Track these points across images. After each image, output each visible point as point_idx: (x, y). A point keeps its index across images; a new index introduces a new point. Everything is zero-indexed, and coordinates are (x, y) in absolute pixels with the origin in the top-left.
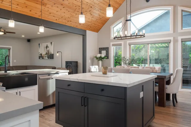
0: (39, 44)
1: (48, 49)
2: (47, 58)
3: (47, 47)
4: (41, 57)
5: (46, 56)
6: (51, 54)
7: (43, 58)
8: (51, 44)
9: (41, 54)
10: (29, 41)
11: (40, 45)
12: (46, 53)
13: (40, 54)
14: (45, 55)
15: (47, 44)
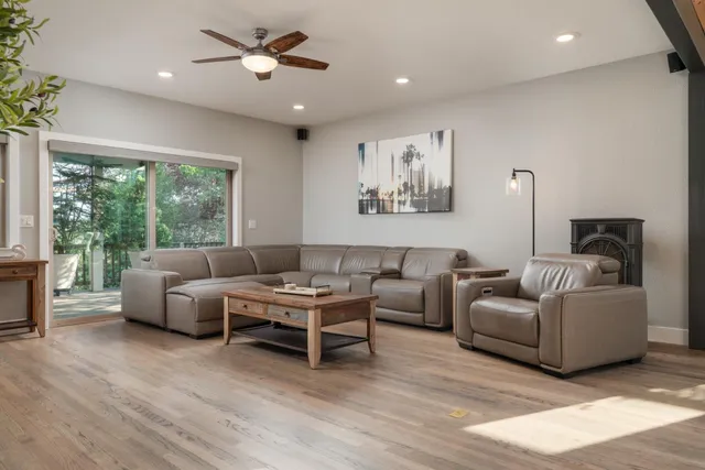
0: (361, 147)
1: (416, 164)
2: (408, 208)
3: (408, 157)
4: (371, 203)
5: (407, 197)
6: (440, 190)
7: (382, 210)
8: (436, 140)
9: (373, 193)
10: (302, 134)
11: (369, 148)
12: (405, 185)
13: (364, 190)
14: (400, 193)
15: (408, 140)
